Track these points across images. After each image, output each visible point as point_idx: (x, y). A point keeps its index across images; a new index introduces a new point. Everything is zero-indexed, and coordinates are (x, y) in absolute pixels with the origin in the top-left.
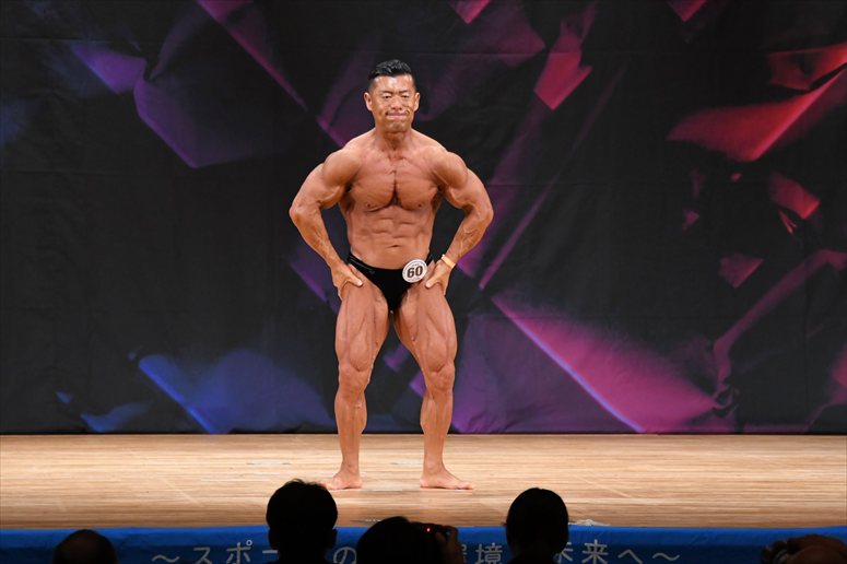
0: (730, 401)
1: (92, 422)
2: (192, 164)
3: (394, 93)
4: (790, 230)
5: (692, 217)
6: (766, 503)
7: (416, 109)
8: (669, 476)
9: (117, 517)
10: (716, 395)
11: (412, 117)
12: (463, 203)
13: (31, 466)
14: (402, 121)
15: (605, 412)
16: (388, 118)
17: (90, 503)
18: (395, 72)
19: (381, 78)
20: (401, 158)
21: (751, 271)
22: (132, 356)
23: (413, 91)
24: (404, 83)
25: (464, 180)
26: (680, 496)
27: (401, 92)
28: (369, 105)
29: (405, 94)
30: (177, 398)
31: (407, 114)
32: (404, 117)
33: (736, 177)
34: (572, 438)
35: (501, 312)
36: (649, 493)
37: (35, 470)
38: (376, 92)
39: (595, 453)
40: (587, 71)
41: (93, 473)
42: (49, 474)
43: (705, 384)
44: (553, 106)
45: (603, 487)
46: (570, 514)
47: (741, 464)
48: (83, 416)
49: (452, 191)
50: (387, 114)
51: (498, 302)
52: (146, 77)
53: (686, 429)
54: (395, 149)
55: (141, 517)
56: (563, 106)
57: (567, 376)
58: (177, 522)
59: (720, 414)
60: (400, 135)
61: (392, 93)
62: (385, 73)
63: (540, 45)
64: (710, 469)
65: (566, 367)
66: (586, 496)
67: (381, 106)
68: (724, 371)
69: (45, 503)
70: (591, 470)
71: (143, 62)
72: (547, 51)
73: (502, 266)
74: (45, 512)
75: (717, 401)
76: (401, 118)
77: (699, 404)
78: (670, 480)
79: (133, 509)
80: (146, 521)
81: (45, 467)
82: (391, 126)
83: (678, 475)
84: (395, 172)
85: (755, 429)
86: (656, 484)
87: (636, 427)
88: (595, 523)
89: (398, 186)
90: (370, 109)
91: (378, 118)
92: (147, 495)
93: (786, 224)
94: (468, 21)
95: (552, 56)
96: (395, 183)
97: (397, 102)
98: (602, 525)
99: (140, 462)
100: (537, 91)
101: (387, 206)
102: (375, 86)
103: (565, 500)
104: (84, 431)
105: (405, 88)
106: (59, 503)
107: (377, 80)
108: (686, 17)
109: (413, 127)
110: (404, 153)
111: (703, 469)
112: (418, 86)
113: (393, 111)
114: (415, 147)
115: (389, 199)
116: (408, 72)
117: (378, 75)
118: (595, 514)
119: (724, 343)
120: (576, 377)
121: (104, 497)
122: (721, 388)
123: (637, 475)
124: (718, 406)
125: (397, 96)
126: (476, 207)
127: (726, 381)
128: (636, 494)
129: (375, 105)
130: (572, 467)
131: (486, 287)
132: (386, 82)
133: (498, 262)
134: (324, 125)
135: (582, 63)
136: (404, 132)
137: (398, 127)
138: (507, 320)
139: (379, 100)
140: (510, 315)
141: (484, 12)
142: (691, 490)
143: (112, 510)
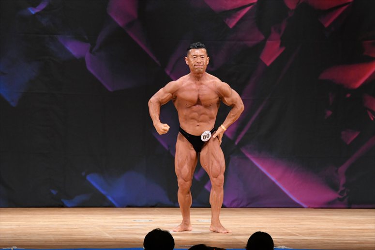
0: (345, 194)
1: (65, 202)
2: (110, 90)
3: (198, 56)
4: (372, 119)
5: (329, 113)
6: (361, 239)
7: (208, 64)
8: (318, 227)
9: (77, 244)
10: (339, 192)
11: (206, 67)
12: (231, 103)
13: (40, 221)
14: (201, 68)
15: (290, 198)
16: (195, 67)
17: (65, 238)
18: (199, 47)
19: (192, 50)
20: (202, 84)
21: (355, 137)
22: (83, 174)
23: (206, 56)
24: (202, 52)
25: (230, 93)
26: (323, 236)
27: (200, 56)
28: (187, 62)
29: (203, 56)
30: (103, 192)
31: (203, 65)
32: (202, 67)
33: (348, 95)
34: (276, 210)
35: (244, 155)
36: (310, 234)
37: (41, 223)
38: (190, 56)
39: (286, 216)
40: (283, 49)
41: (67, 225)
42: (47, 225)
43: (334, 187)
44: (268, 64)
45: (290, 231)
46: (274, 243)
47: (350, 222)
48: (62, 200)
49: (226, 99)
50: (195, 65)
51: (243, 150)
52: (91, 51)
53: (326, 206)
54: (198, 80)
55: (87, 244)
56: (273, 64)
57: (273, 183)
58: (103, 246)
59: (340, 200)
60: (200, 75)
61: (197, 56)
62: (194, 48)
63: (262, 37)
64: (337, 224)
65: (273, 179)
66: (282, 235)
67: (192, 62)
68: (343, 181)
69: (46, 238)
70: (284, 224)
71: (89, 45)
72: (265, 40)
73: (246, 134)
74: (46, 242)
75: (340, 194)
76: (201, 67)
77: (332, 195)
78: (319, 229)
79: (83, 240)
80: (90, 246)
81: (45, 222)
82: (197, 70)
83: (322, 227)
84: (199, 90)
85: (356, 206)
86: (313, 230)
87: (304, 205)
88: (286, 247)
89: (200, 97)
90: (187, 64)
91: (191, 67)
92: (90, 234)
93: (370, 116)
94: (231, 27)
95: (268, 42)
96: (198, 96)
97: (199, 60)
98: (289, 248)
99: (88, 220)
100: (261, 57)
101: (195, 105)
102: (190, 53)
103: (272, 237)
104: (62, 206)
105: (203, 54)
106: (52, 238)
107: (190, 50)
108: (326, 25)
109: (206, 71)
110: (202, 82)
111: (333, 224)
112: (209, 54)
113: (197, 64)
114: (207, 80)
115: (196, 102)
116: (204, 48)
117: (191, 49)
118: (286, 243)
119: (343, 169)
120: (278, 183)
121: (71, 235)
122: (342, 189)
123: (304, 227)
124: (340, 197)
125: (199, 57)
126: (236, 105)
127: (344, 186)
128: (304, 235)
129: (190, 62)
130: (276, 223)
131: (238, 143)
132: (194, 52)
133: (243, 133)
134: (168, 72)
135: (281, 46)
136: (202, 73)
137: (199, 71)
138: (247, 158)
139: (191, 59)
140: (249, 156)
141: (238, 23)
142: (329, 233)
143: (74, 241)
